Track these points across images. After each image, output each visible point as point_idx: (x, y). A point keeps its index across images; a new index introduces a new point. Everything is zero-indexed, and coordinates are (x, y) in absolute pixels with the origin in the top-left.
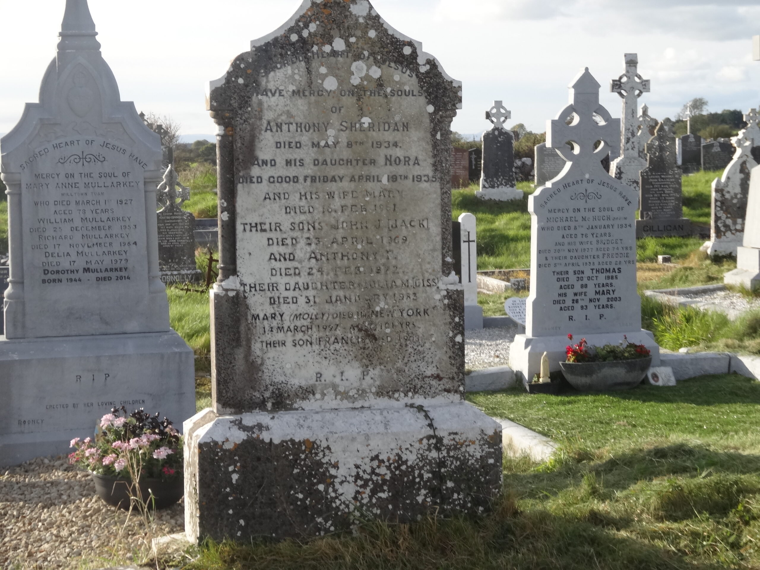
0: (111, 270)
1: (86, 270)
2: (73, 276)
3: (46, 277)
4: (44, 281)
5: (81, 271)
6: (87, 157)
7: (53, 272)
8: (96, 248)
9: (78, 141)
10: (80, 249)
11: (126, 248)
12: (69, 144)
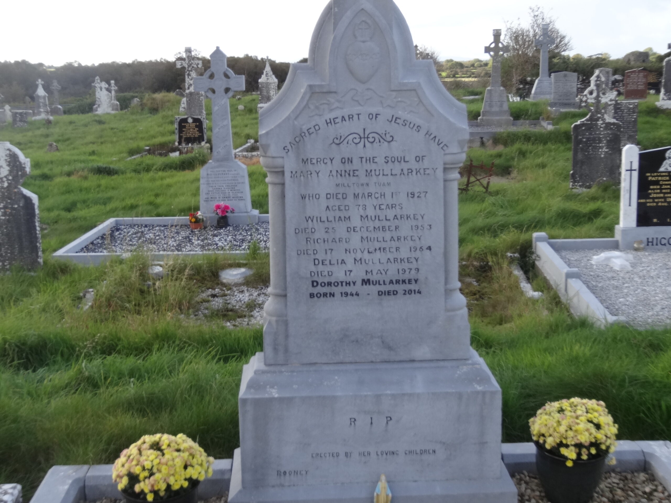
0: (398, 282)
1: (366, 282)
2: (348, 289)
3: (315, 291)
4: (312, 295)
5: (359, 283)
6: (371, 136)
7: (324, 285)
8: (378, 255)
9: (358, 115)
10: (359, 255)
11: (418, 253)
12: (347, 118)
